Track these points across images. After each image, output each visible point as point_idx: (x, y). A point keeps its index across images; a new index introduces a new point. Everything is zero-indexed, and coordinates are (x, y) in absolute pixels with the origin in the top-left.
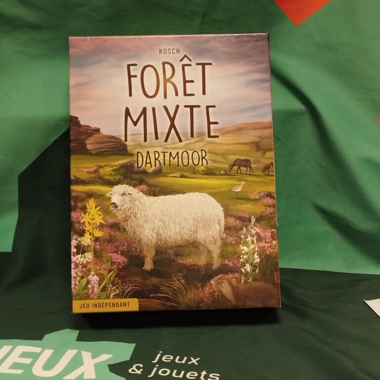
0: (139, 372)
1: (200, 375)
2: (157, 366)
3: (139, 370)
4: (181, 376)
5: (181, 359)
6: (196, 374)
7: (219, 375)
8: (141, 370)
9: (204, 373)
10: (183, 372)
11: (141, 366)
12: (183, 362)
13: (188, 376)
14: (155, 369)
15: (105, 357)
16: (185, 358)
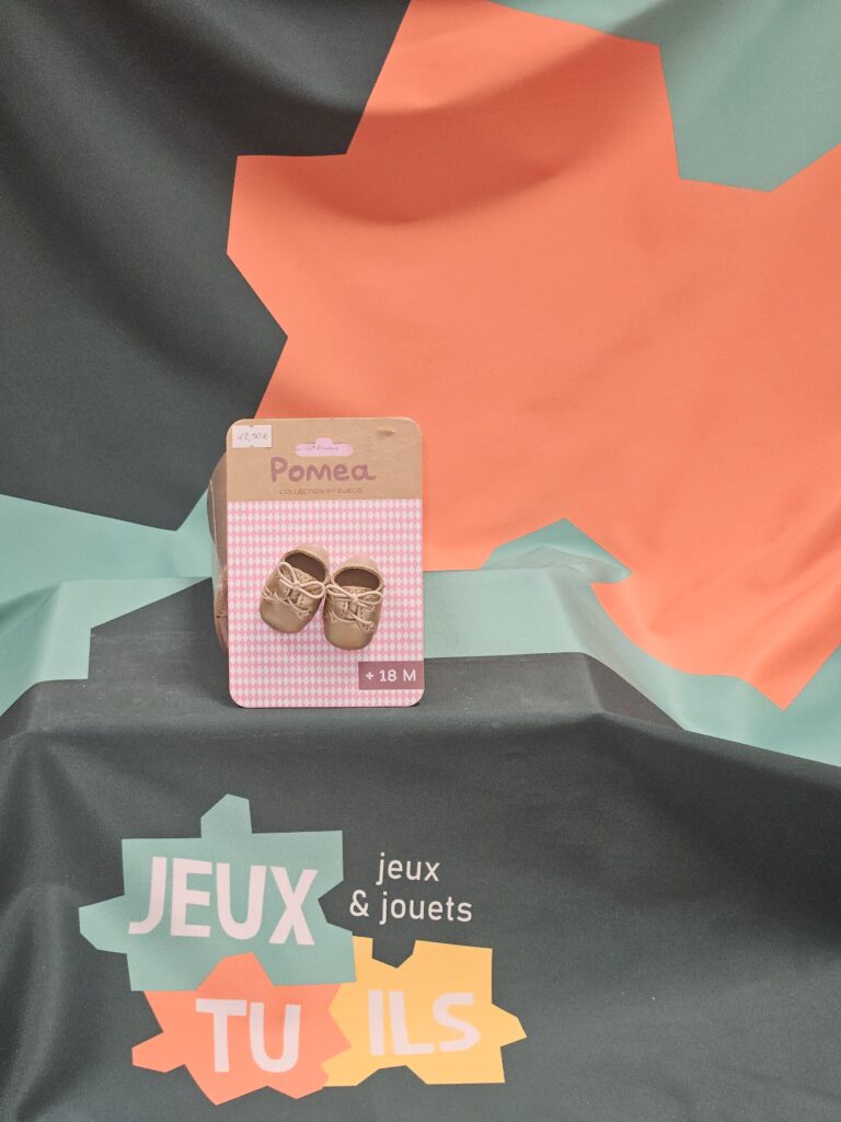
0: (364, 912)
1: (445, 908)
2: (385, 893)
3: (363, 906)
4: (421, 916)
5: (413, 873)
6: (441, 907)
7: (469, 906)
8: (366, 905)
9: (450, 904)
10: (422, 903)
11: (364, 895)
12: (418, 877)
13: (431, 910)
14: (385, 901)
15: (308, 877)
16: (419, 864)
